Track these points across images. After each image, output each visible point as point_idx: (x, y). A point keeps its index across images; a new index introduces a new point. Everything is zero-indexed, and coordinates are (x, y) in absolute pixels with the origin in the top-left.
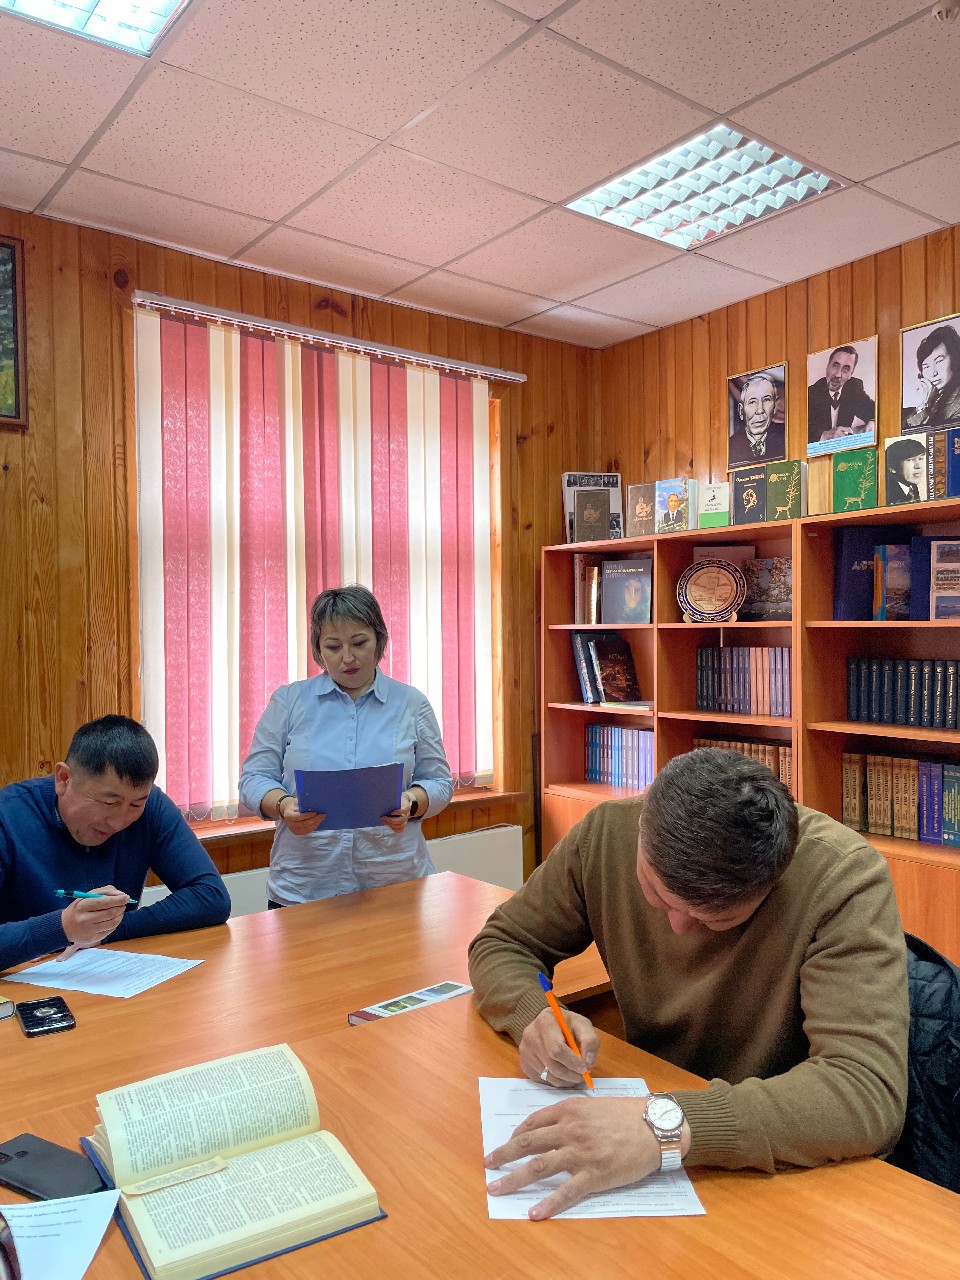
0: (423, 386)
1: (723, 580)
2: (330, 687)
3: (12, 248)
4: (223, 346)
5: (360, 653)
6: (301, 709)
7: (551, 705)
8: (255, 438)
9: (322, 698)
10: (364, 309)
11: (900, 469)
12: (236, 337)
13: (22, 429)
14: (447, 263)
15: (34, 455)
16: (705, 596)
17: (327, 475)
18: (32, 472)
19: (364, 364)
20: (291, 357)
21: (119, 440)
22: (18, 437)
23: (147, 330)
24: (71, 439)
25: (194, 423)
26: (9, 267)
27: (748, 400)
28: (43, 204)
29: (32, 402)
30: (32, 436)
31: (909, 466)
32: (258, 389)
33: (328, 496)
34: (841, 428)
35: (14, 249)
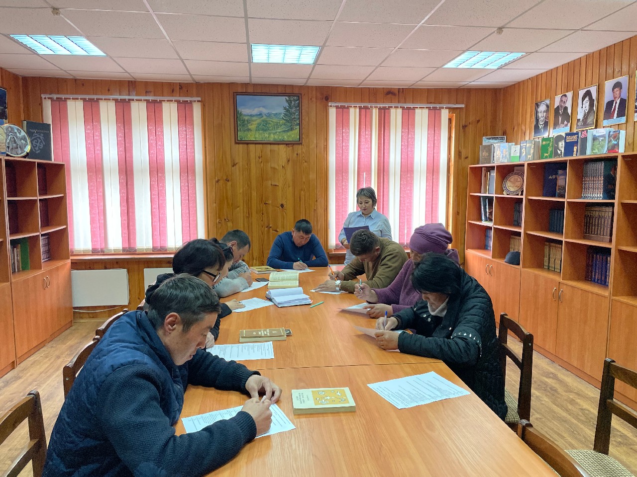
0: (422, 115)
1: (519, 180)
2: (361, 213)
4: (354, 114)
5: (367, 205)
6: (353, 219)
7: (469, 221)
8: (363, 140)
9: (358, 216)
10: (403, 91)
12: (358, 110)
13: (301, 144)
14: (422, 79)
15: (304, 150)
16: (512, 185)
17: (385, 148)
18: (303, 155)
19: (400, 111)
20: (375, 113)
21: (325, 144)
22: (300, 146)
23: (332, 112)
24: (313, 146)
25: (345, 137)
26: (298, 102)
27: (540, 112)
28: (305, 84)
29: (303, 136)
30: (303, 145)
31: (560, 144)
32: (364, 124)
33: (386, 154)
34: (562, 125)
35: (299, 96)
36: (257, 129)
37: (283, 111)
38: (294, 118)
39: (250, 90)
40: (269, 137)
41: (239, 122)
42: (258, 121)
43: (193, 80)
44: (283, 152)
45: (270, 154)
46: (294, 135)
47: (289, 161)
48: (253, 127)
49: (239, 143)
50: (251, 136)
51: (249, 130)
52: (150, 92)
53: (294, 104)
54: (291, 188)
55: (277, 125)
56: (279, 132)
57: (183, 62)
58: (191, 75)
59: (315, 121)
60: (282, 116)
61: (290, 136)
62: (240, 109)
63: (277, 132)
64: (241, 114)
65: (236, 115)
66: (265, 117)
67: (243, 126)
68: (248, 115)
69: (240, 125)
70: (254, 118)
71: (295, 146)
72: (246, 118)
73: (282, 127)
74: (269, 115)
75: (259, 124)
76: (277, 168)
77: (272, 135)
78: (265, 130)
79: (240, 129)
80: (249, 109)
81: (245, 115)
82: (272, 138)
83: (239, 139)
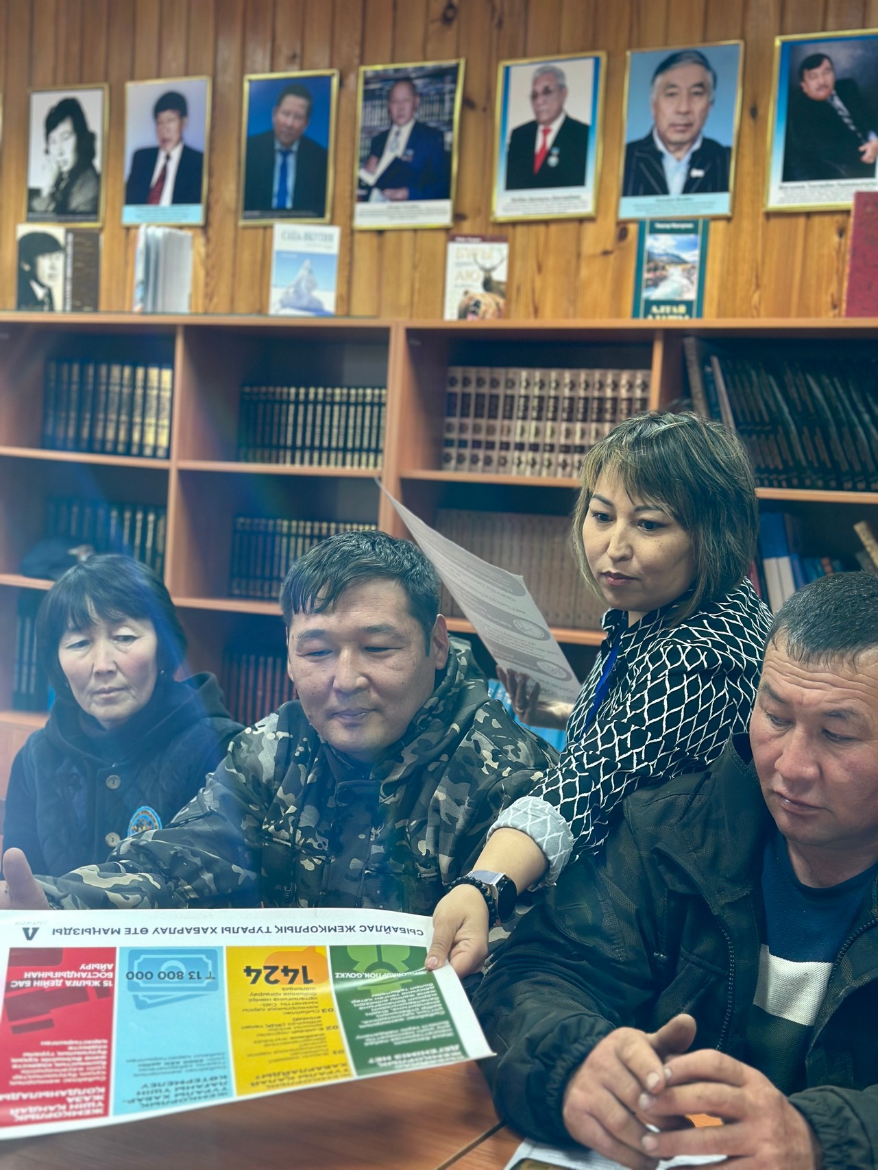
11: (34, 267)
31: (44, 265)
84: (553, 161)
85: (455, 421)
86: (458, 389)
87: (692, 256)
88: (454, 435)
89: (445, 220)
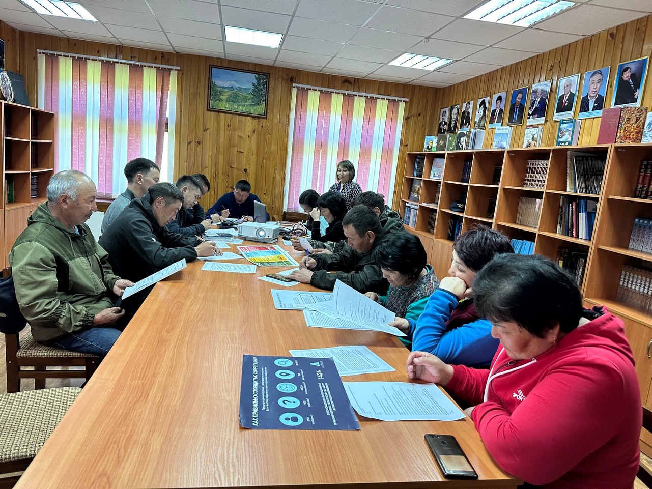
0: (382, 106)
3: (267, 76)
7: (403, 200)
10: (358, 81)
11: (460, 140)
12: (318, 93)
13: (266, 118)
15: (268, 124)
18: (267, 128)
19: (363, 99)
21: (287, 120)
22: (265, 120)
23: (294, 94)
24: (276, 121)
25: (303, 116)
26: (266, 80)
27: (453, 113)
28: (274, 64)
29: (268, 111)
30: (268, 119)
34: (465, 126)
35: (268, 76)
36: (228, 100)
37: (252, 87)
38: (261, 94)
39: (225, 65)
40: (237, 108)
41: (212, 92)
42: (229, 93)
43: (175, 51)
44: (249, 123)
45: (237, 124)
46: (260, 110)
47: (254, 132)
48: (224, 97)
49: (211, 111)
50: (222, 106)
51: (220, 100)
52: (135, 57)
53: (262, 82)
54: (254, 156)
55: (246, 99)
56: (247, 105)
57: (166, 35)
58: (172, 46)
59: (280, 99)
60: (251, 91)
61: (256, 110)
62: (213, 80)
63: (245, 105)
64: (214, 85)
65: (211, 85)
66: (235, 90)
67: (216, 95)
68: (221, 87)
69: (213, 95)
70: (226, 90)
71: (260, 119)
72: (219, 89)
73: (250, 101)
74: (239, 89)
75: (230, 96)
76: (243, 136)
77: (240, 107)
78: (235, 102)
79: (213, 99)
80: (223, 81)
81: (219, 87)
82: (240, 109)
83: (211, 107)
84: (566, 104)
85: (527, 174)
86: (529, 166)
87: (571, 129)
88: (527, 178)
89: (543, 122)
